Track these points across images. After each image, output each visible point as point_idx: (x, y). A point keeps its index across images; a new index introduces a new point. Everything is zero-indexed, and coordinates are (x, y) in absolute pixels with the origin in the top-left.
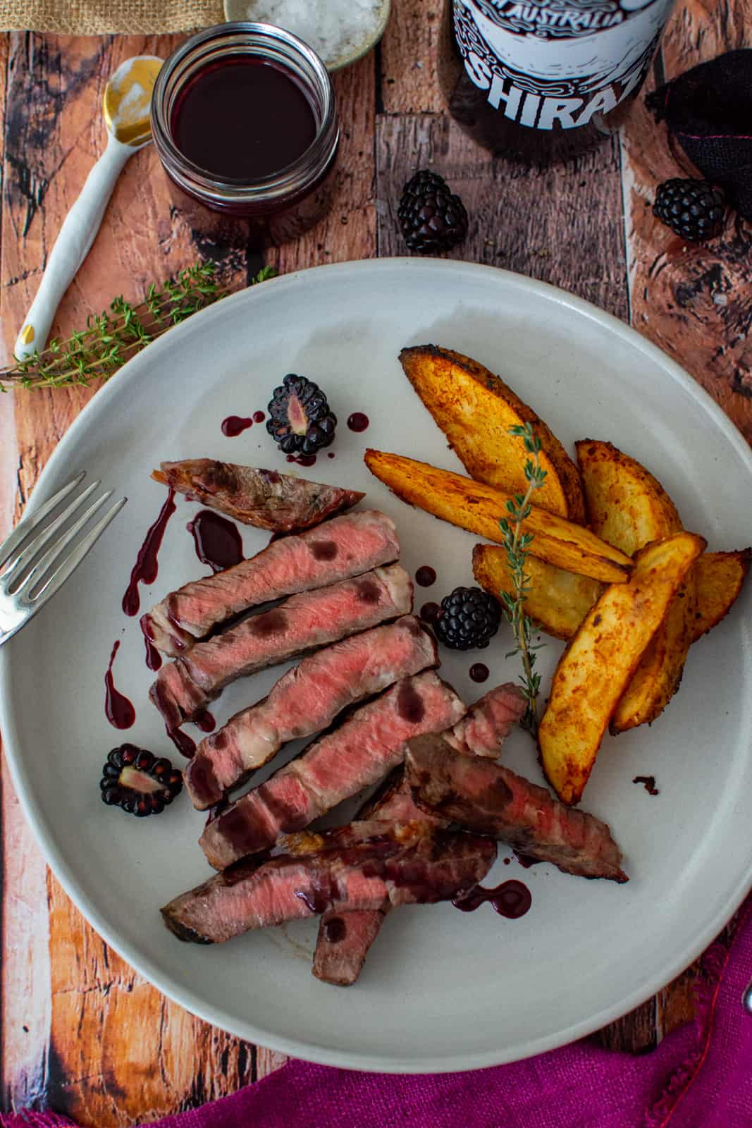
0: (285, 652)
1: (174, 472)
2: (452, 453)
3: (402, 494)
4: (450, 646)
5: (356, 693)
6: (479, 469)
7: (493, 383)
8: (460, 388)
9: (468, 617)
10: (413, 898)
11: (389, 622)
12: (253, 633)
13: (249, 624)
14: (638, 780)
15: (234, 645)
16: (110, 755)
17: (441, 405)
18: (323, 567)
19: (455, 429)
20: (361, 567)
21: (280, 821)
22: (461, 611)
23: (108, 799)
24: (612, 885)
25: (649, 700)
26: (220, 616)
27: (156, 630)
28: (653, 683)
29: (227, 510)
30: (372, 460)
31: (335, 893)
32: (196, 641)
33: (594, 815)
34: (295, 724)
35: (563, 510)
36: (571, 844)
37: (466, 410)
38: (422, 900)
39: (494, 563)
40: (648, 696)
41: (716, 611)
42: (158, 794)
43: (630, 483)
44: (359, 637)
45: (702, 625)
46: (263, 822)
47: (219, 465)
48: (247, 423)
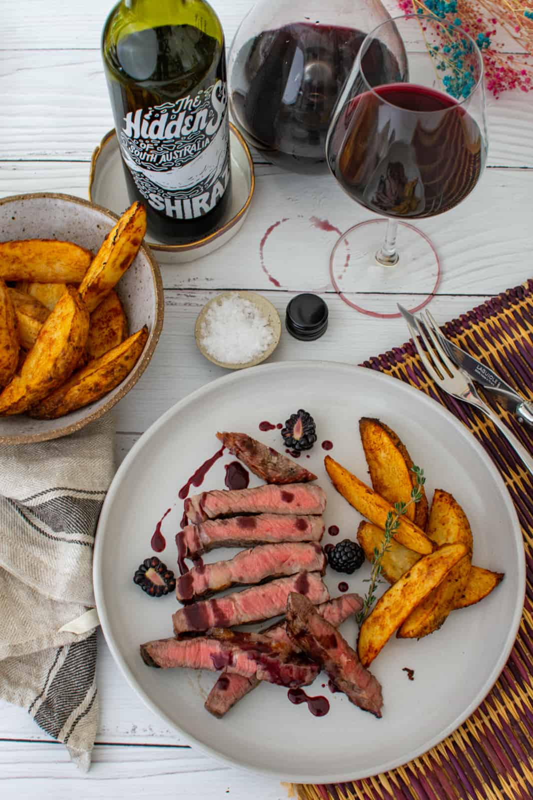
0: (249, 539)
1: (227, 435)
2: (368, 476)
3: (337, 486)
4: (333, 567)
5: (278, 571)
6: (378, 487)
7: (399, 446)
8: (383, 444)
9: (346, 554)
10: (269, 678)
11: (307, 542)
12: (238, 524)
13: (238, 519)
14: (405, 669)
15: (226, 527)
16: (146, 561)
17: (371, 450)
18: (283, 505)
19: (374, 463)
20: (303, 512)
21: (216, 620)
22: (344, 550)
23: (136, 580)
24: (373, 716)
25: (421, 626)
26: (225, 510)
27: (191, 508)
28: (426, 617)
29: (246, 463)
30: (328, 461)
31: (230, 662)
32: (208, 518)
33: (377, 678)
34: (242, 574)
35: (412, 517)
36: (359, 685)
37: (382, 455)
38: (274, 681)
39: (368, 532)
40: (421, 624)
41: (474, 597)
42: (162, 588)
43: (453, 517)
44: (289, 544)
45: (464, 602)
46: (208, 617)
47: (250, 439)
48: (272, 427)
